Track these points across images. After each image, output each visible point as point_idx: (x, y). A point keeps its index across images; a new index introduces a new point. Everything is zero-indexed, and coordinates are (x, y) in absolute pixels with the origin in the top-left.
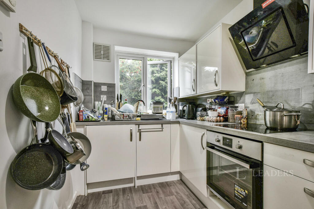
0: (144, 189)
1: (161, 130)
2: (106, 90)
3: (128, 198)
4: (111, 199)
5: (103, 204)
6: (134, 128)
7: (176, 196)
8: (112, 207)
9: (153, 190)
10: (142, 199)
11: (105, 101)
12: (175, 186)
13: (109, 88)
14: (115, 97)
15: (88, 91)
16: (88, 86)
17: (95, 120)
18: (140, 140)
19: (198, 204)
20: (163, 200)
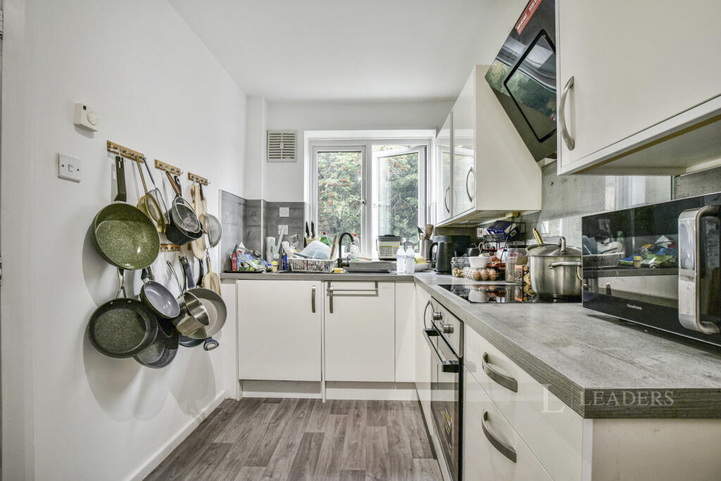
0: (336, 407)
1: (374, 293)
2: (288, 215)
3: (302, 415)
4: (272, 413)
5: (256, 417)
6: (320, 287)
7: (388, 428)
8: (267, 424)
9: (352, 410)
10: (323, 422)
11: (284, 236)
12: (400, 412)
13: (291, 211)
14: (303, 228)
15: (255, 218)
16: (255, 209)
17: (253, 270)
18: (331, 311)
19: (423, 449)
20: (359, 431)
